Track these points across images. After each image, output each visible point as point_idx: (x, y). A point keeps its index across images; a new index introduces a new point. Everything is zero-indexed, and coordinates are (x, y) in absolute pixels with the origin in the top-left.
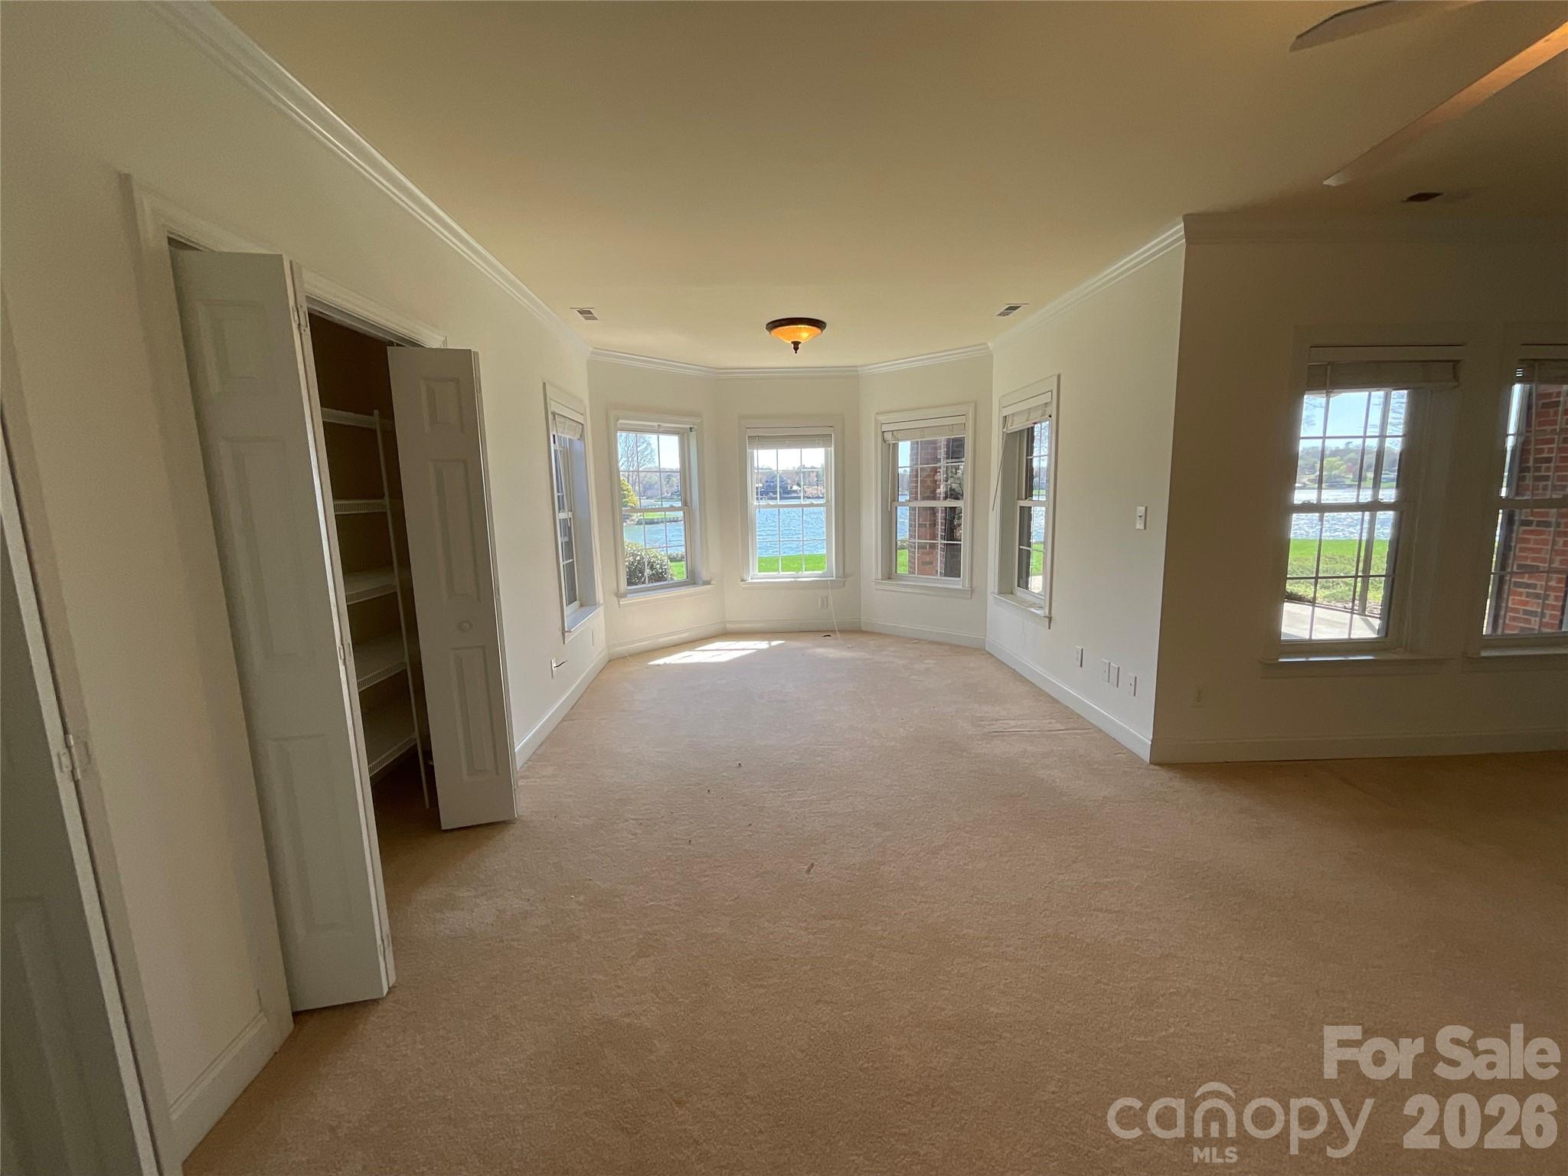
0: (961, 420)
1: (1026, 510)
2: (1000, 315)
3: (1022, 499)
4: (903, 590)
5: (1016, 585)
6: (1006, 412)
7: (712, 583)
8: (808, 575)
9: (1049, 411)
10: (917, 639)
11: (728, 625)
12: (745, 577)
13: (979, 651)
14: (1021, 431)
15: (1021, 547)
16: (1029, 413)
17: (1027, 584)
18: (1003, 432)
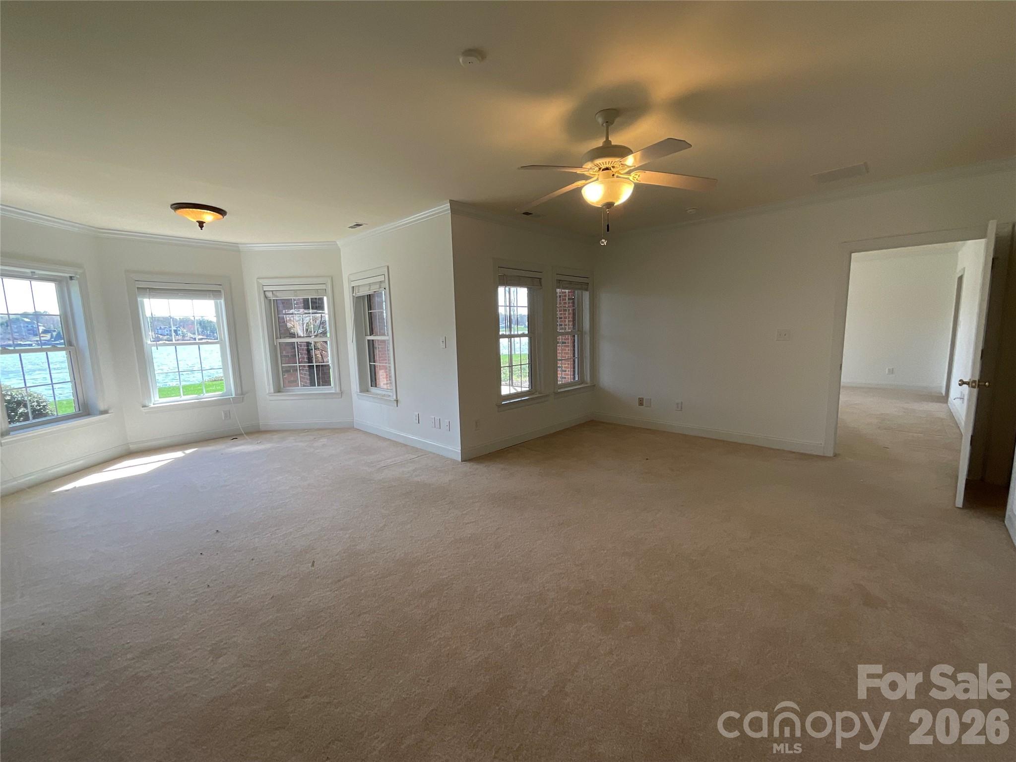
0: (323, 287)
1: (371, 342)
2: (350, 227)
3: (368, 336)
4: (292, 398)
5: (370, 385)
6: (353, 284)
7: (109, 412)
8: (209, 396)
9: (383, 285)
10: (307, 430)
11: (131, 446)
12: (147, 403)
13: (349, 428)
14: (363, 297)
15: (371, 363)
16: (370, 286)
17: (376, 384)
18: (353, 296)
